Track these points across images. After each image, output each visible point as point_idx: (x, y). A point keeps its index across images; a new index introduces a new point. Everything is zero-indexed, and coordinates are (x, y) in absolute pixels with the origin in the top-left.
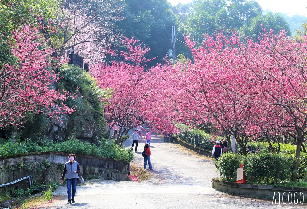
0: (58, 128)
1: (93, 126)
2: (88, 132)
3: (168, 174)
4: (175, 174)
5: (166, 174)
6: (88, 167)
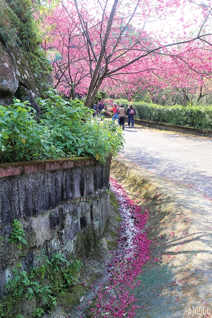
1: (18, 62)
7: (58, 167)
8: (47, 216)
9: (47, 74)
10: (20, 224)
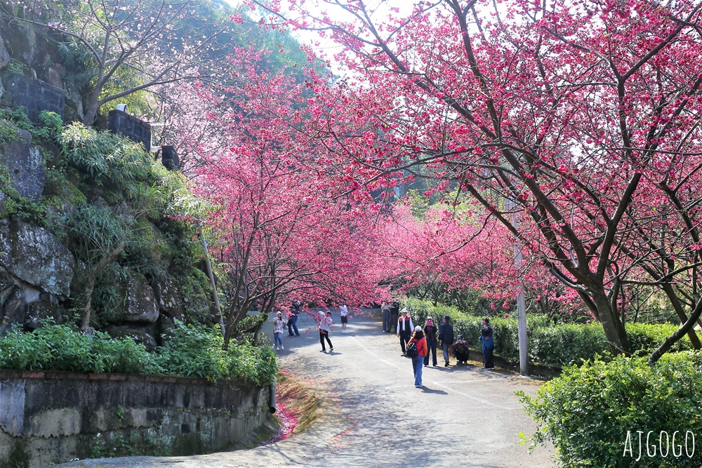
0: (40, 295)
1: (165, 291)
2: (143, 306)
3: (373, 409)
4: (390, 407)
5: (367, 407)
6: (102, 409)
7: (158, 380)
8: (145, 410)
9: (200, 298)
10: (122, 410)
